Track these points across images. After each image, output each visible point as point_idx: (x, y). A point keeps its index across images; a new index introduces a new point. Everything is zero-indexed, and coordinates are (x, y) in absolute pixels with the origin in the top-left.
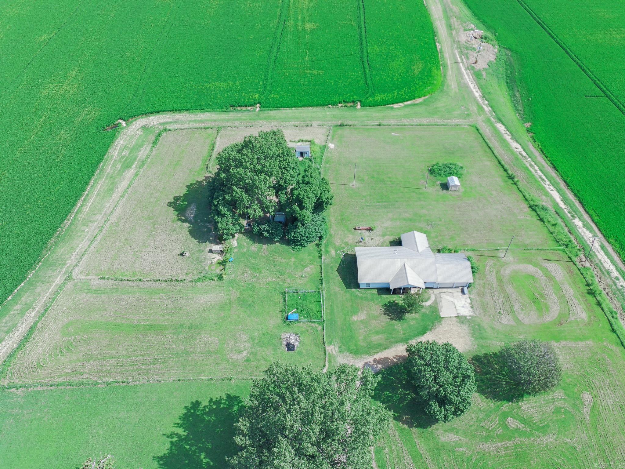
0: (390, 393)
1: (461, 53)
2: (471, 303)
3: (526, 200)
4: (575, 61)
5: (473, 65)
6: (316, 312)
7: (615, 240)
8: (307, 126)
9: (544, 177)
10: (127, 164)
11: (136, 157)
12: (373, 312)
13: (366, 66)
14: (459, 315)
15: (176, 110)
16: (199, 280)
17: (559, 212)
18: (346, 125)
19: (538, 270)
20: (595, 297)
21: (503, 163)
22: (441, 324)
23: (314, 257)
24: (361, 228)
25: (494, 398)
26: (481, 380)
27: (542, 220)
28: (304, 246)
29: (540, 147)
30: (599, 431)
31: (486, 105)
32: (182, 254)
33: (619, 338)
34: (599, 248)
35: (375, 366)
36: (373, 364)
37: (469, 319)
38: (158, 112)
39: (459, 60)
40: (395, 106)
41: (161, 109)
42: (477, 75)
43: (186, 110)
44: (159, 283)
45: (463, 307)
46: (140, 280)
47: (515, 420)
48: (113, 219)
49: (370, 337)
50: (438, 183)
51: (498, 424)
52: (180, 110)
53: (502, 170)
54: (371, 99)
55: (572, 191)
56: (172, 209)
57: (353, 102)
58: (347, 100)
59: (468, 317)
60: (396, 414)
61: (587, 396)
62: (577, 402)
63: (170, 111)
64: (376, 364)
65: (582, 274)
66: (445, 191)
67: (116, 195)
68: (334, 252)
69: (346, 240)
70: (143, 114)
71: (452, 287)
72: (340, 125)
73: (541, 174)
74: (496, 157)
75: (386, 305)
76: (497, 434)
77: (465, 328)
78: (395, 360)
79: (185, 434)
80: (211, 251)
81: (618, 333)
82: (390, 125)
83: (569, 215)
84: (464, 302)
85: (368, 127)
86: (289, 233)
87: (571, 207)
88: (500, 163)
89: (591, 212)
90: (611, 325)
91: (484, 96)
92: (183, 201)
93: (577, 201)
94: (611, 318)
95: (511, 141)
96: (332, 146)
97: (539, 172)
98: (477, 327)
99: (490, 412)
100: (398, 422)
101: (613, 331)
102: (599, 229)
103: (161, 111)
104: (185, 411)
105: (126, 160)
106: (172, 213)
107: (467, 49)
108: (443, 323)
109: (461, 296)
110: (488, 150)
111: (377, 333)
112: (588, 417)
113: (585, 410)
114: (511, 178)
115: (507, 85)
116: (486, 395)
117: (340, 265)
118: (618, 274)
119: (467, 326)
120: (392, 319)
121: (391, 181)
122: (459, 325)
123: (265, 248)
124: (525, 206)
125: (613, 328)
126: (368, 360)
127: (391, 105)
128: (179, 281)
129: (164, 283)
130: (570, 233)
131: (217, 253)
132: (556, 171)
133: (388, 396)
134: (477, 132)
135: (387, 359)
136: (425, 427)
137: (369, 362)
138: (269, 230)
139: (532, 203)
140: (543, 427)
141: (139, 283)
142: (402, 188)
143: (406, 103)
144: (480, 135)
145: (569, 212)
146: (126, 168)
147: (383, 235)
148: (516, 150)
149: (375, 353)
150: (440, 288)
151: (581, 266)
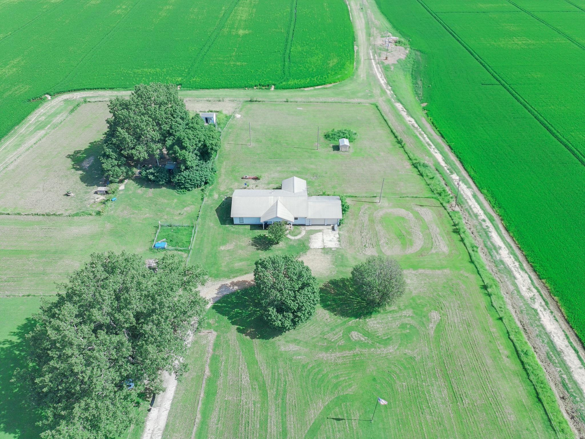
0: (241, 310)
1: (375, 53)
2: (339, 238)
3: (410, 159)
4: (477, 60)
5: (384, 61)
6: (185, 243)
7: (488, 191)
8: (220, 101)
9: (430, 143)
10: (40, 126)
11: (51, 121)
12: (242, 244)
13: (287, 59)
14: (325, 247)
15: (101, 88)
16: (77, 214)
17: (439, 169)
18: (256, 101)
19: (410, 213)
20: (459, 234)
21: (394, 131)
22: (306, 255)
23: (196, 199)
24: (248, 177)
25: (342, 315)
26: (333, 300)
27: (421, 175)
28: (189, 190)
29: (432, 120)
30: (441, 344)
31: (389, 90)
32: (67, 195)
33: (477, 268)
34: (471, 197)
35: (232, 288)
36: (230, 286)
37: (334, 250)
38: (84, 89)
39: (372, 57)
40: (306, 89)
41: (87, 87)
42: (386, 69)
43: (110, 88)
44: (37, 217)
45: (331, 241)
46: (19, 214)
47: (359, 334)
48: (11, 167)
49: (233, 263)
50: (331, 145)
51: (341, 337)
52: (104, 88)
53: (393, 137)
54: (284, 83)
55: (455, 154)
56: (70, 160)
57: (268, 86)
58: (263, 84)
59: (333, 249)
60: (242, 328)
61: (435, 315)
62: (424, 319)
63: (96, 89)
64: (233, 286)
65: (450, 216)
66: (336, 152)
67: (22, 149)
68: (217, 195)
70: (69, 91)
71: (324, 225)
72: (250, 101)
73: (428, 140)
74: (389, 127)
75: (255, 238)
76: (338, 345)
77: (328, 258)
78: (252, 283)
79: (19, 341)
80: (96, 193)
81: (476, 263)
82: (297, 102)
83: (448, 171)
84: (332, 237)
85: (276, 103)
86: (174, 177)
87: (451, 165)
88: (392, 131)
89: (469, 169)
90: (470, 256)
91: (388, 84)
92: (83, 153)
93: (458, 161)
94: (471, 252)
95: (406, 116)
96: (238, 116)
98: (340, 256)
99: (336, 326)
100: (241, 334)
101: (472, 262)
102: (474, 182)
103: (87, 89)
104: (25, 322)
105: (40, 124)
106: (70, 163)
107: (380, 49)
108: (308, 253)
109: (330, 232)
110: (383, 122)
111: (241, 260)
112: (432, 332)
113: (431, 326)
114: (399, 142)
115: (412, 76)
116: (335, 313)
117: (220, 206)
118: (486, 217)
119: (330, 256)
120: (258, 249)
121: (287, 143)
122: (323, 255)
123: (151, 192)
124: (409, 164)
125: (471, 260)
126: (226, 283)
127: (303, 89)
128: (56, 215)
129: (41, 217)
130: (446, 185)
131: (101, 194)
132: (443, 139)
133: (238, 313)
134: (376, 109)
135: (245, 282)
136: (267, 338)
137: (227, 284)
138: (154, 173)
139: (415, 162)
140: (386, 340)
141: (18, 216)
142: (296, 148)
143: (316, 87)
144: (378, 111)
145: (448, 169)
146: (39, 129)
147: (268, 184)
148: (409, 122)
149: (234, 277)
150: (312, 225)
151: (451, 210)
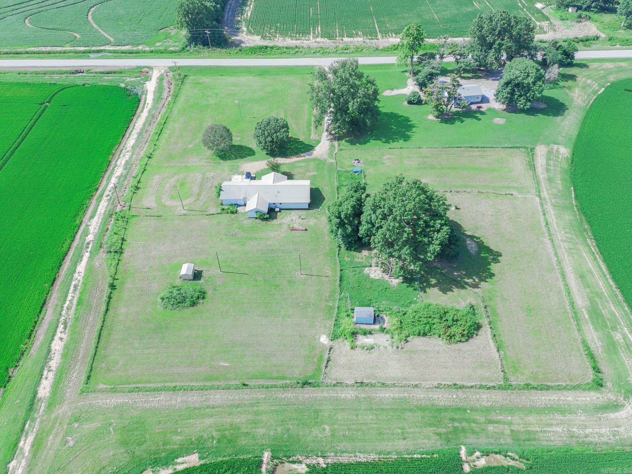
2: (230, 181)
3: (119, 261)
9: (72, 288)
14: (241, 175)
27: (123, 240)
53: (112, 301)
64: (304, 155)
69: (315, 221)
78: (292, 157)
83: (90, 246)
96: (324, 339)
97: (69, 298)
114: (113, 287)
117: (323, 202)
122: (245, 171)
126: (308, 157)
130: (107, 230)
132: (48, 299)
135: (297, 157)
142: (247, 273)
145: (88, 248)
147: (281, 224)
149: (305, 159)
151: (127, 203)
